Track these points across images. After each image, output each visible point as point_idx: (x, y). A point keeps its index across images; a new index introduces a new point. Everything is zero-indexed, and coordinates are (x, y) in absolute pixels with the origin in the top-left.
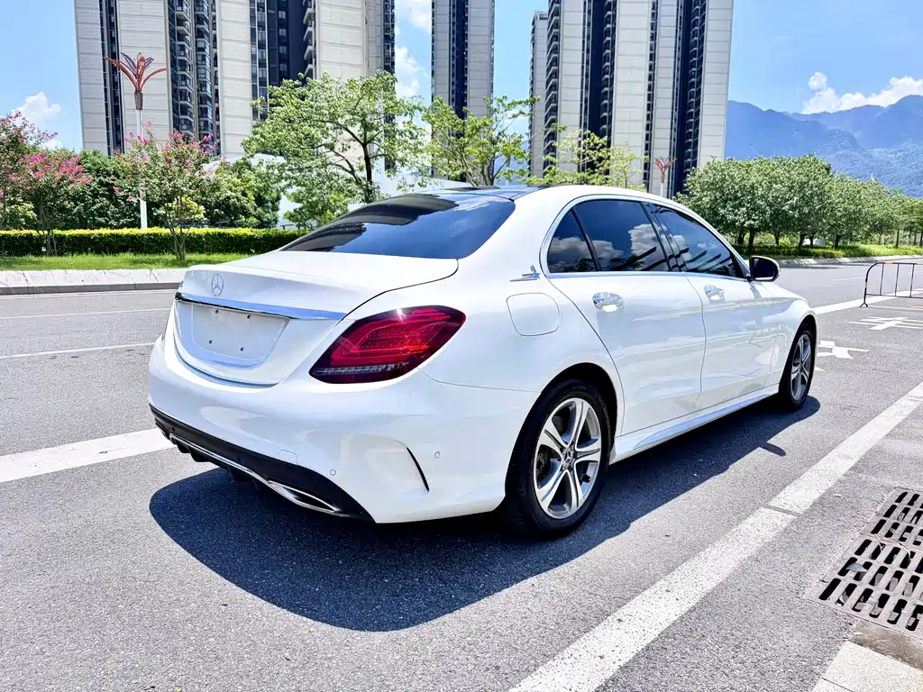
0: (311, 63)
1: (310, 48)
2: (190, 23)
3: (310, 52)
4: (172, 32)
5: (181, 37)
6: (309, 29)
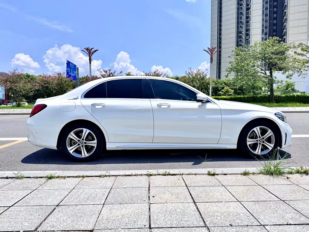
0: (285, 36)
1: (285, 31)
2: (244, 32)
3: (285, 32)
4: (237, 36)
5: (241, 37)
6: (285, 24)
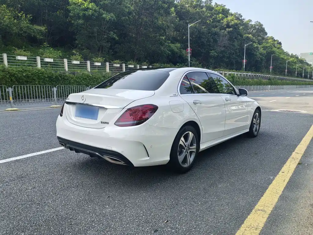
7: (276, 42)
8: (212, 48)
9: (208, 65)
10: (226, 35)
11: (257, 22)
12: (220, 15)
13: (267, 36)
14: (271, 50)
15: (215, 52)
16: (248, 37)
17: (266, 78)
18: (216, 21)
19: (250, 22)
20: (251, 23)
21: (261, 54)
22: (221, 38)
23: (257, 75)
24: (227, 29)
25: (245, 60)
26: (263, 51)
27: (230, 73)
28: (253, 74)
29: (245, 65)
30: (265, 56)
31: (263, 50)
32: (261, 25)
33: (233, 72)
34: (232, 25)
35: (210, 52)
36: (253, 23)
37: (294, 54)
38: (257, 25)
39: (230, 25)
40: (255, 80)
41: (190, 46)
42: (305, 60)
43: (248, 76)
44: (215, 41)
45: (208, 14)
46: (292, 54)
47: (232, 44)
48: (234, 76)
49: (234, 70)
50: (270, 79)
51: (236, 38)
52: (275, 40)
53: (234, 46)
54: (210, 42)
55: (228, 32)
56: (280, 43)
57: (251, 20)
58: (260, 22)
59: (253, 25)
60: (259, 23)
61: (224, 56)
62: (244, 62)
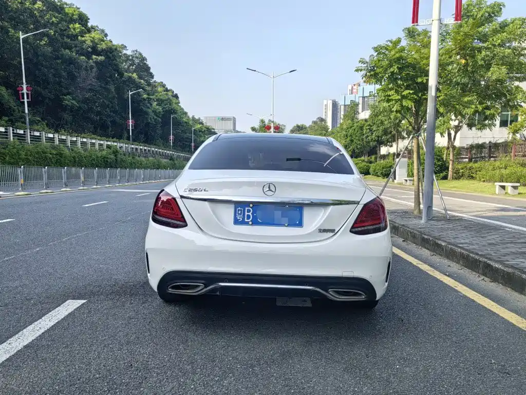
7: (170, 93)
8: (65, 91)
9: (59, 124)
10: (92, 67)
11: (136, 51)
12: (77, 25)
13: (154, 80)
14: (170, 106)
15: (73, 99)
16: (130, 77)
17: (166, 156)
18: (68, 35)
19: (123, 48)
20: (125, 52)
21: (154, 112)
22: (83, 73)
23: (153, 151)
24: (94, 57)
25: (130, 121)
26: (158, 107)
27: (109, 143)
28: (146, 148)
29: (132, 130)
30: (161, 116)
31: (157, 105)
32: (144, 59)
33: (114, 142)
34: (103, 50)
35: (64, 98)
36: (129, 52)
37: (197, 117)
38: (137, 58)
39: (99, 49)
40: (151, 158)
41: (26, 82)
42: (214, 129)
43: (139, 151)
44: (72, 77)
45: (51, 19)
46: (193, 117)
47: (104, 88)
48: (117, 151)
49: (115, 139)
50: (171, 159)
51: (111, 77)
52: (167, 89)
53: (108, 90)
54: (60, 76)
55: (96, 63)
56: (176, 96)
57: (126, 47)
58: (142, 52)
59: (129, 56)
60: (140, 54)
61: (90, 110)
62: (131, 124)
